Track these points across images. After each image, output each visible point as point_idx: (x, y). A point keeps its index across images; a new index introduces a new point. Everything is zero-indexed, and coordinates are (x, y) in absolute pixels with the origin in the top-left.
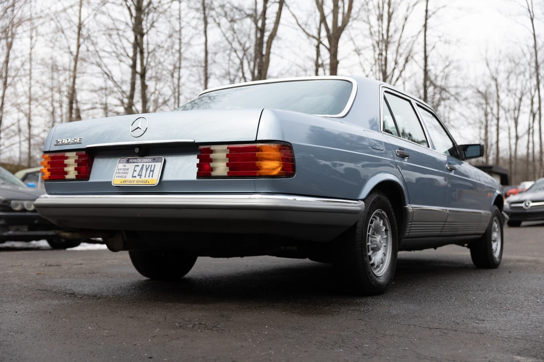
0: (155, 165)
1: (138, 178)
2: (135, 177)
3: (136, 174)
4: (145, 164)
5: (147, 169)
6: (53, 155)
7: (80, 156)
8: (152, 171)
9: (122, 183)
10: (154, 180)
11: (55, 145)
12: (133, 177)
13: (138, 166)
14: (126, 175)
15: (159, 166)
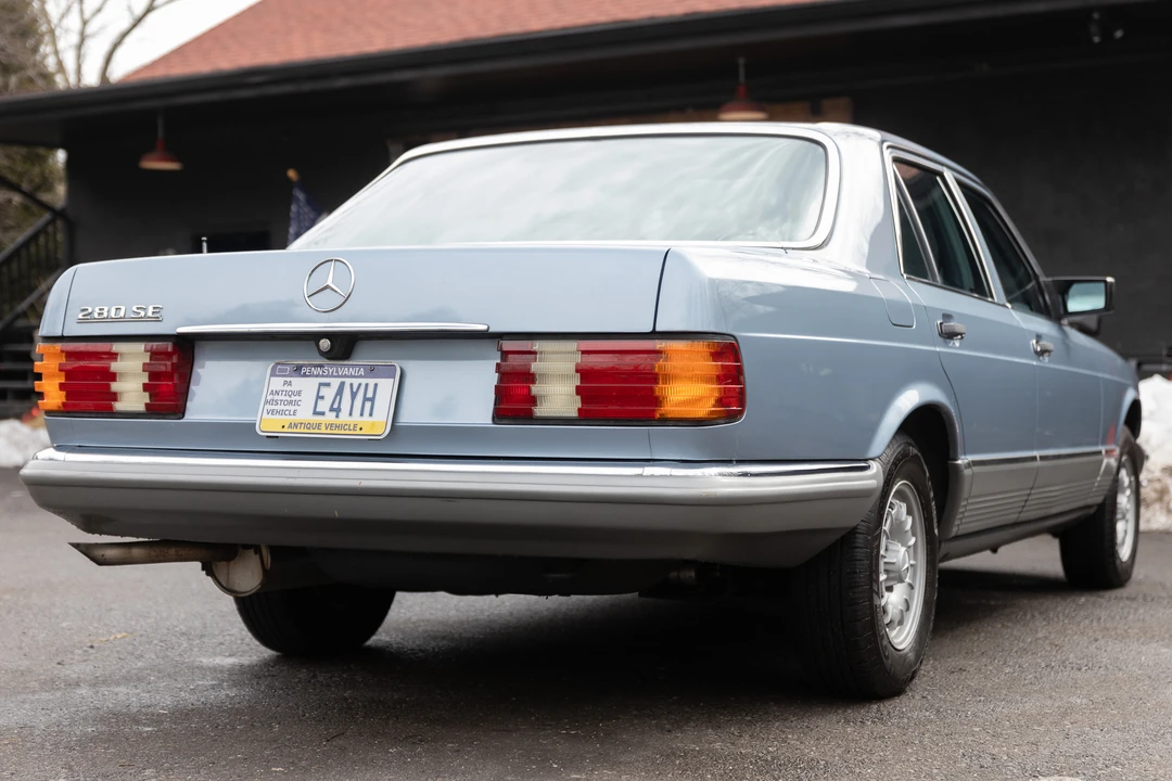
0: (376, 385)
1: (330, 417)
2: (323, 414)
3: (324, 406)
4: (348, 381)
5: (354, 395)
6: (72, 346)
7: (154, 355)
8: (369, 399)
9: (285, 430)
10: (376, 423)
11: (81, 321)
12: (315, 413)
13: (328, 385)
14: (296, 407)
15: (386, 387)
